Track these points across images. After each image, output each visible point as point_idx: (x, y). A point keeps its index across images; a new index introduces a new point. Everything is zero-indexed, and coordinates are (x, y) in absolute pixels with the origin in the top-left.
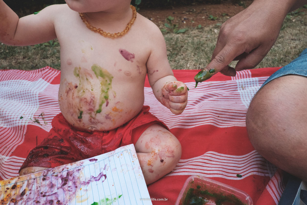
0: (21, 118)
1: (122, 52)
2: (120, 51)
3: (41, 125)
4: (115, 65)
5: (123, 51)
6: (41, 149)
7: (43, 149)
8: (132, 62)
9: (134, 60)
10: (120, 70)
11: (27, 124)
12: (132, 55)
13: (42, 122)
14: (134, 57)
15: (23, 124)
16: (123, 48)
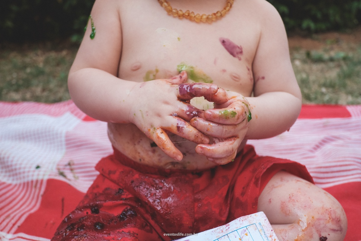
0: (38, 167)
1: (223, 42)
2: (220, 40)
3: (70, 180)
4: (215, 62)
5: (225, 40)
6: (87, 213)
7: (90, 212)
8: (240, 59)
9: (243, 57)
10: (224, 71)
11: (46, 178)
12: (239, 47)
13: (70, 175)
14: (241, 52)
15: (40, 178)
16: (226, 37)
